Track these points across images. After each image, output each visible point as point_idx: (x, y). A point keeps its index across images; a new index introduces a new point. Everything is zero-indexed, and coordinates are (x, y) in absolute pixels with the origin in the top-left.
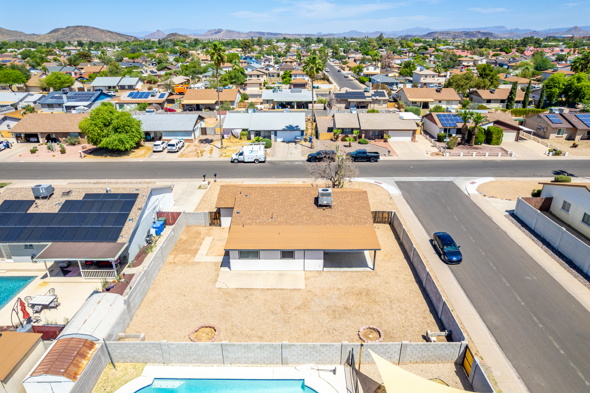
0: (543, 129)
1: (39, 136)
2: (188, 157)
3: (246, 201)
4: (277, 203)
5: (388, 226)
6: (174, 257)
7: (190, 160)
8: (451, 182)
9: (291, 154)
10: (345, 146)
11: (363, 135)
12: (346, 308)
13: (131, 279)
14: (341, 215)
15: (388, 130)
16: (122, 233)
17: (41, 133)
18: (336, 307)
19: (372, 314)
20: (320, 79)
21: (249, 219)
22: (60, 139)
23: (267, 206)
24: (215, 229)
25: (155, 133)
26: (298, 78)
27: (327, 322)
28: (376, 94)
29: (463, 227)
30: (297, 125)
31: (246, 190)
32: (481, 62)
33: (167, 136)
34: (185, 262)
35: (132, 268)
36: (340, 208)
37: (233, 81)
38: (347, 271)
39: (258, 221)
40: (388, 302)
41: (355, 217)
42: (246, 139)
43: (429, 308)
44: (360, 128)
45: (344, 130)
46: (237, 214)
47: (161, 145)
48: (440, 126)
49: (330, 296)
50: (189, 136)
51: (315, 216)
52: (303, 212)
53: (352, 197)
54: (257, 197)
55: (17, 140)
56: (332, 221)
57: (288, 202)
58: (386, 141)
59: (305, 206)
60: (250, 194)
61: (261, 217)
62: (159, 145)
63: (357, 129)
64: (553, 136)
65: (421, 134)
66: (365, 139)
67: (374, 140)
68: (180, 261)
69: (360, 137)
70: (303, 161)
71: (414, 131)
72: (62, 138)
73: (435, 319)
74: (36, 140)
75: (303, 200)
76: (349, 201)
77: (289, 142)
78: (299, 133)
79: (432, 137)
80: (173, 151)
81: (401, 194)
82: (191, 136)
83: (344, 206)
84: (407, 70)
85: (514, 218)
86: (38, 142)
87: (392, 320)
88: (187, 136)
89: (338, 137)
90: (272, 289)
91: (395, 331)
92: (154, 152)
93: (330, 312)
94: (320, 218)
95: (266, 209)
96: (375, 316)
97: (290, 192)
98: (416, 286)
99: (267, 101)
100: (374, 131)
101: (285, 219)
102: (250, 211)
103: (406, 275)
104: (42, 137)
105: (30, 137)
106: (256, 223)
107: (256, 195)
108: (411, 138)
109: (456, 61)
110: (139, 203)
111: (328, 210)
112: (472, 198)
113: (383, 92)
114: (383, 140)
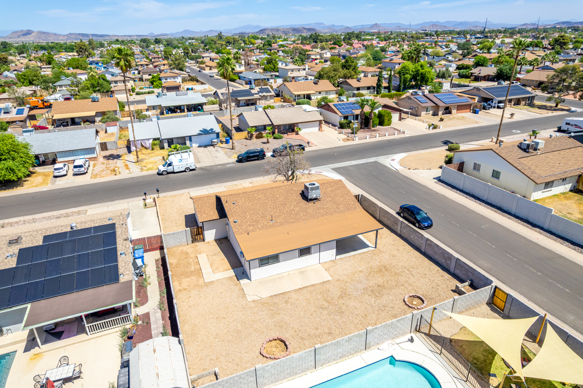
0: (415, 108)
2: (103, 177)
3: (236, 209)
4: (268, 205)
7: (109, 180)
8: (376, 162)
9: (216, 157)
10: (264, 143)
11: (276, 130)
12: (379, 286)
13: (149, 319)
14: (332, 205)
15: (298, 123)
16: (120, 271)
18: (370, 287)
19: (403, 285)
20: (189, 81)
21: (250, 226)
23: (260, 210)
24: (200, 245)
25: (46, 155)
26: (169, 80)
27: (373, 302)
28: (262, 90)
29: (413, 197)
30: (211, 128)
31: (230, 198)
32: (326, 54)
33: (63, 157)
34: (196, 286)
35: (141, 307)
37: (97, 89)
39: (259, 226)
40: (407, 272)
41: (344, 204)
42: (158, 148)
43: (439, 267)
44: (272, 124)
45: (258, 128)
46: (234, 223)
48: (341, 115)
49: (358, 279)
50: (92, 154)
51: (310, 210)
52: (297, 209)
53: (332, 187)
54: (245, 202)
56: (327, 213)
57: (277, 202)
58: (297, 134)
59: (295, 203)
60: (236, 201)
61: (261, 221)
62: (62, 168)
63: (269, 125)
64: (423, 113)
66: (279, 134)
67: (286, 133)
70: (233, 163)
71: (320, 122)
73: (450, 275)
75: (290, 198)
76: (331, 191)
77: (206, 146)
78: (214, 136)
79: (334, 125)
80: (82, 172)
81: (344, 178)
82: (94, 153)
83: (330, 197)
84: (270, 65)
85: (443, 183)
87: (421, 285)
88: (89, 154)
89: (252, 135)
90: (304, 288)
91: (430, 293)
92: (56, 177)
93: (369, 292)
94: (315, 212)
95: (260, 213)
96: (406, 285)
97: (274, 192)
98: (417, 253)
99: (154, 108)
100: (284, 125)
101: (285, 219)
102: (246, 218)
103: (403, 246)
106: (258, 228)
107: (243, 201)
108: (318, 128)
109: (305, 54)
110: (121, 233)
111: (317, 203)
112: (401, 172)
113: (268, 88)
114: (295, 133)
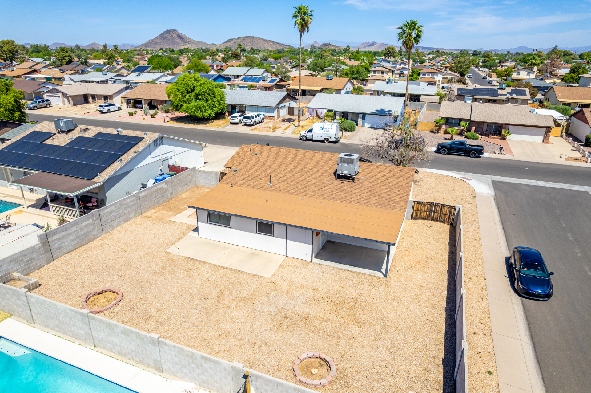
1: (143, 103)
2: (260, 131)
4: (286, 167)
5: (447, 227)
6: (155, 212)
10: (446, 139)
11: (473, 129)
14: (363, 193)
15: (509, 125)
17: (145, 99)
18: (292, 312)
19: (338, 338)
21: (244, 179)
22: (158, 106)
23: (273, 168)
25: (240, 106)
27: (264, 329)
28: (514, 92)
29: (577, 250)
33: (250, 111)
34: (161, 219)
36: (367, 184)
37: (355, 76)
38: (345, 270)
39: (252, 183)
41: (382, 197)
42: (330, 120)
43: (445, 355)
44: (470, 119)
45: (450, 121)
46: (233, 172)
47: (238, 117)
49: (296, 295)
50: (271, 112)
51: (327, 188)
52: (314, 181)
53: (390, 173)
55: (127, 105)
56: (346, 198)
57: (301, 167)
58: (504, 138)
59: (320, 174)
61: (259, 180)
62: (236, 117)
63: (466, 120)
65: (561, 136)
66: (475, 134)
67: (488, 135)
68: (157, 217)
69: (469, 130)
71: (548, 129)
72: (159, 105)
74: (141, 106)
75: (321, 167)
76: (384, 177)
77: (377, 128)
79: (576, 139)
80: (248, 124)
81: (494, 194)
82: (273, 113)
83: (374, 182)
84: (572, 74)
86: (142, 108)
87: (365, 356)
88: (269, 112)
89: (440, 128)
90: (227, 268)
92: (232, 123)
93: (279, 316)
94: (332, 192)
95: (269, 171)
96: (343, 342)
97: (310, 157)
98: (441, 316)
99: (378, 93)
100: (490, 124)
101: (286, 186)
102: (249, 171)
104: (145, 104)
105: (136, 103)
106: (249, 185)
108: (542, 137)
110: (139, 146)
111: (347, 184)
113: (525, 90)
114: (500, 137)
